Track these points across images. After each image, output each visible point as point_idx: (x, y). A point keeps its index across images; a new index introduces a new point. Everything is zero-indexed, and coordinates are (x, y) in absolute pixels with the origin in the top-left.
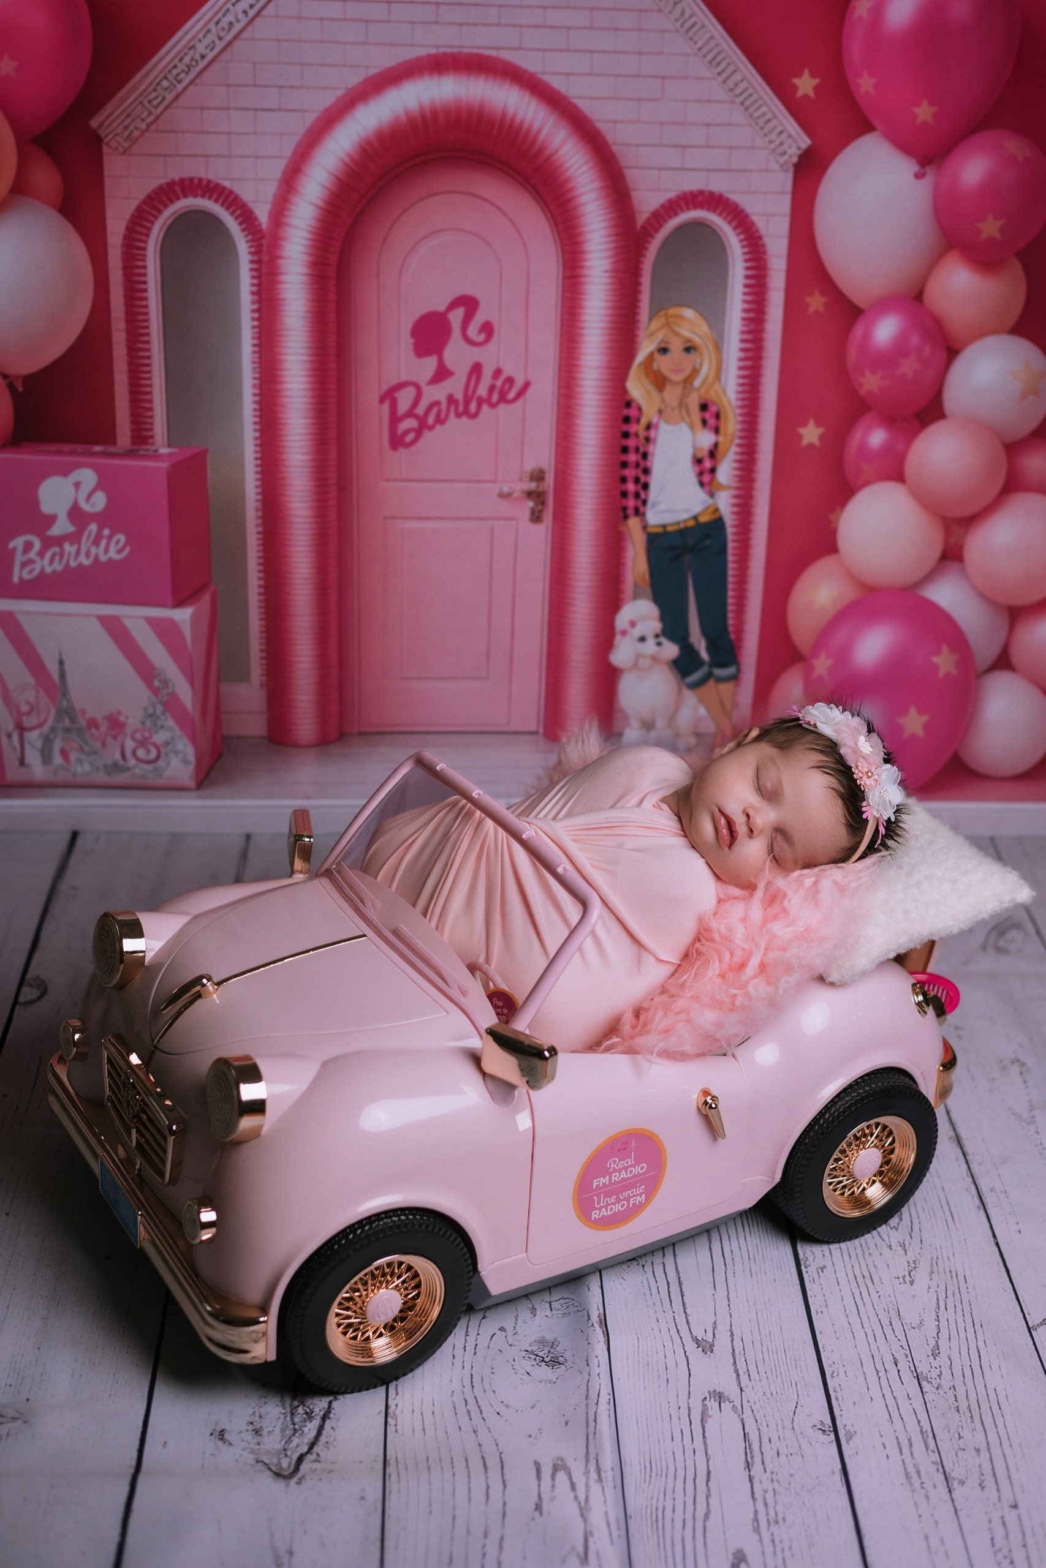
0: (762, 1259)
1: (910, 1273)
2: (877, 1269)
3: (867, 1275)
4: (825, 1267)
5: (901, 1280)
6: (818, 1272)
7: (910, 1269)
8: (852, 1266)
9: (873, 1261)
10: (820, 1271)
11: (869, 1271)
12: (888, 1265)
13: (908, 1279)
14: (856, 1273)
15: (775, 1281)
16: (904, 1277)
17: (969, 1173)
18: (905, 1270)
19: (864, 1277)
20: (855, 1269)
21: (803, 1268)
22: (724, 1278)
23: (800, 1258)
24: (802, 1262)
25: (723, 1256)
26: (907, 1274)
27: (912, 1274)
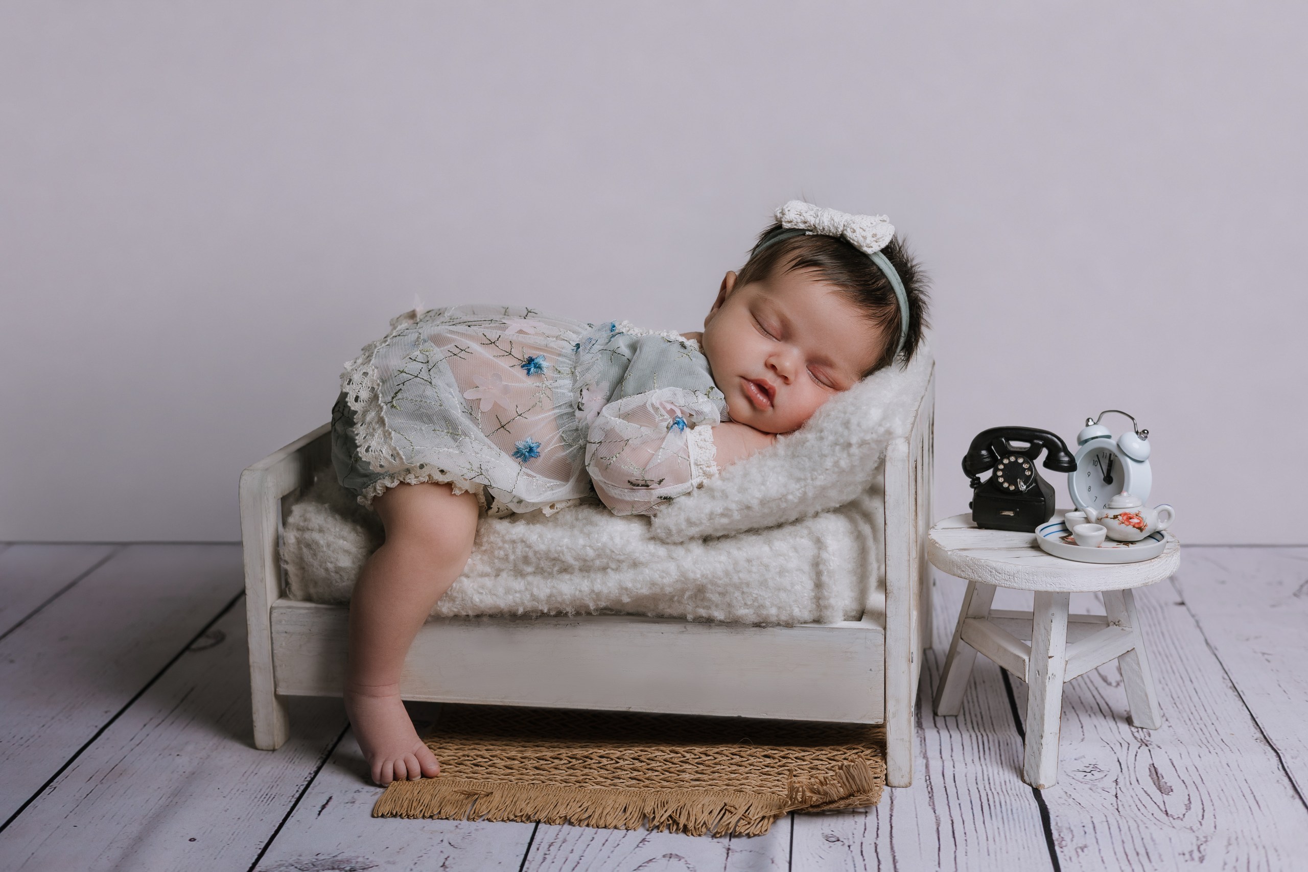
0: (1004, 840)
1: (1199, 848)
2: (1155, 844)
3: (1142, 851)
4: (1086, 846)
5: (1187, 856)
6: (1077, 852)
7: (1199, 843)
8: (1123, 842)
9: (1151, 834)
10: (1079, 850)
11: (1145, 847)
12: (1170, 839)
13: (1196, 855)
14: (1127, 851)
15: (1019, 859)
16: (1191, 853)
17: (1280, 767)
18: (1192, 844)
19: (1138, 854)
20: (1126, 845)
21: (1057, 848)
22: (953, 856)
23: (1054, 839)
24: (1056, 843)
25: (954, 837)
26: (1195, 848)
27: (1202, 848)
